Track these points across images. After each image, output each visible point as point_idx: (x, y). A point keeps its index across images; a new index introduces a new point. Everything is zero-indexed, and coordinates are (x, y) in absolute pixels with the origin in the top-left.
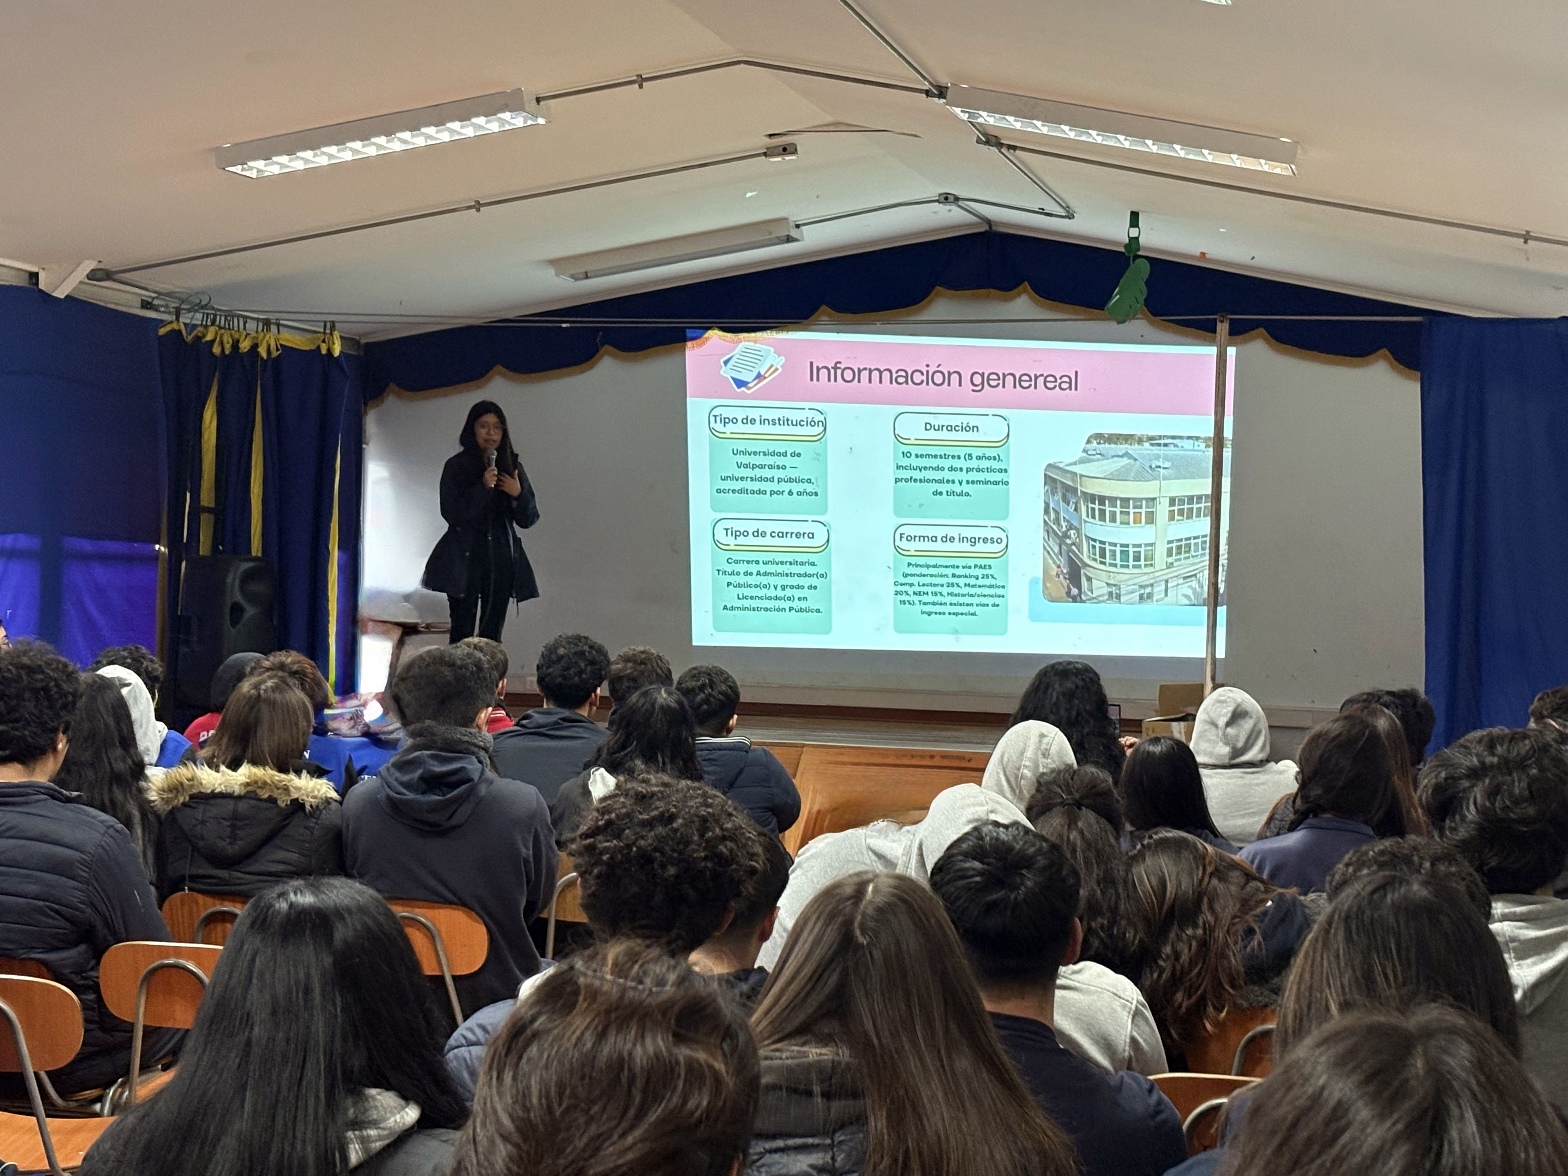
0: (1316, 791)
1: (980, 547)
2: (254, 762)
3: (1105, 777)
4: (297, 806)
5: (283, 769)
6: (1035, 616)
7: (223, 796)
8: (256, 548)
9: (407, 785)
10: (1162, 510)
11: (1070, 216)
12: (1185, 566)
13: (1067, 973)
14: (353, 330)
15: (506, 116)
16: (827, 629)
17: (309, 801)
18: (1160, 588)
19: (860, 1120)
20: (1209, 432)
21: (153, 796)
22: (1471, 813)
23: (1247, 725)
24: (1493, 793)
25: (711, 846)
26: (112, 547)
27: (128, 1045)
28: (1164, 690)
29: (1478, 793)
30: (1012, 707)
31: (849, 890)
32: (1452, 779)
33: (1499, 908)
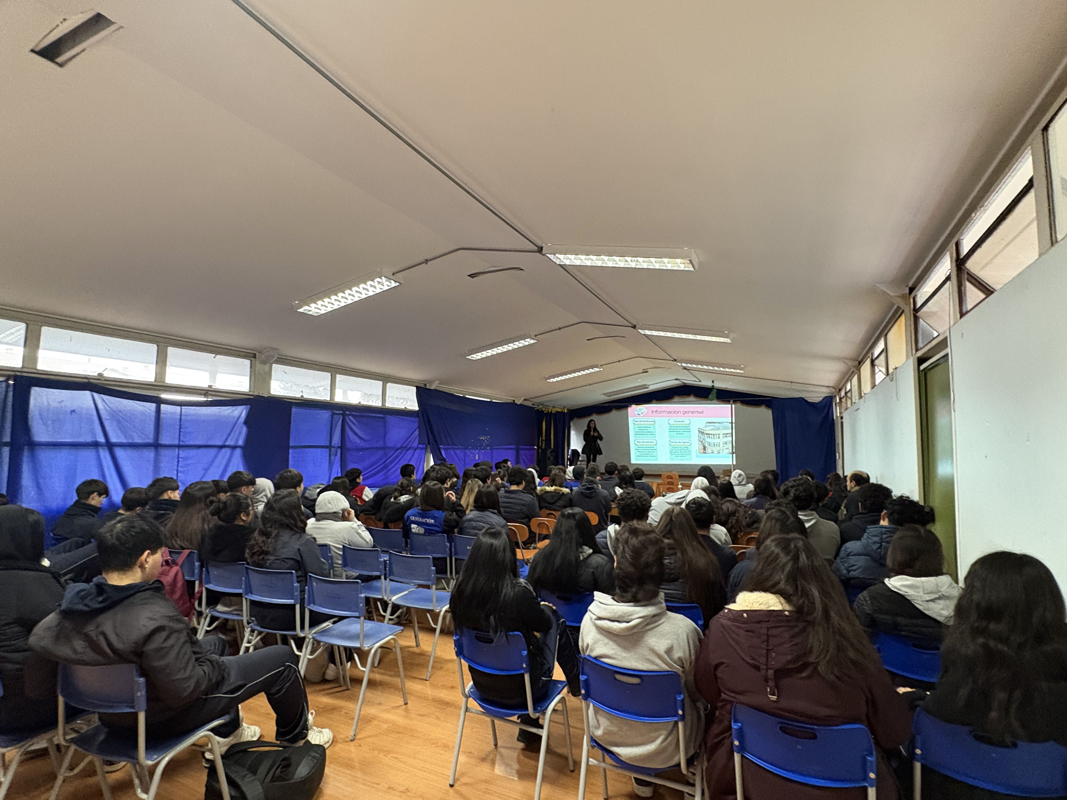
0: (758, 490)
1: (686, 444)
2: (556, 486)
3: (715, 488)
4: (563, 494)
5: (560, 487)
6: (697, 457)
7: (551, 492)
8: (552, 447)
9: (584, 489)
10: (721, 436)
11: (700, 381)
12: (726, 447)
13: (712, 526)
14: (568, 407)
15: (595, 369)
16: (657, 460)
17: (565, 493)
18: (721, 451)
19: (676, 553)
20: (730, 421)
21: (538, 492)
22: (792, 494)
23: (742, 477)
24: (796, 490)
25: (641, 502)
26: (527, 447)
27: (535, 537)
28: (724, 470)
29: (793, 490)
30: (696, 474)
31: (671, 510)
32: (788, 488)
33: (799, 513)
